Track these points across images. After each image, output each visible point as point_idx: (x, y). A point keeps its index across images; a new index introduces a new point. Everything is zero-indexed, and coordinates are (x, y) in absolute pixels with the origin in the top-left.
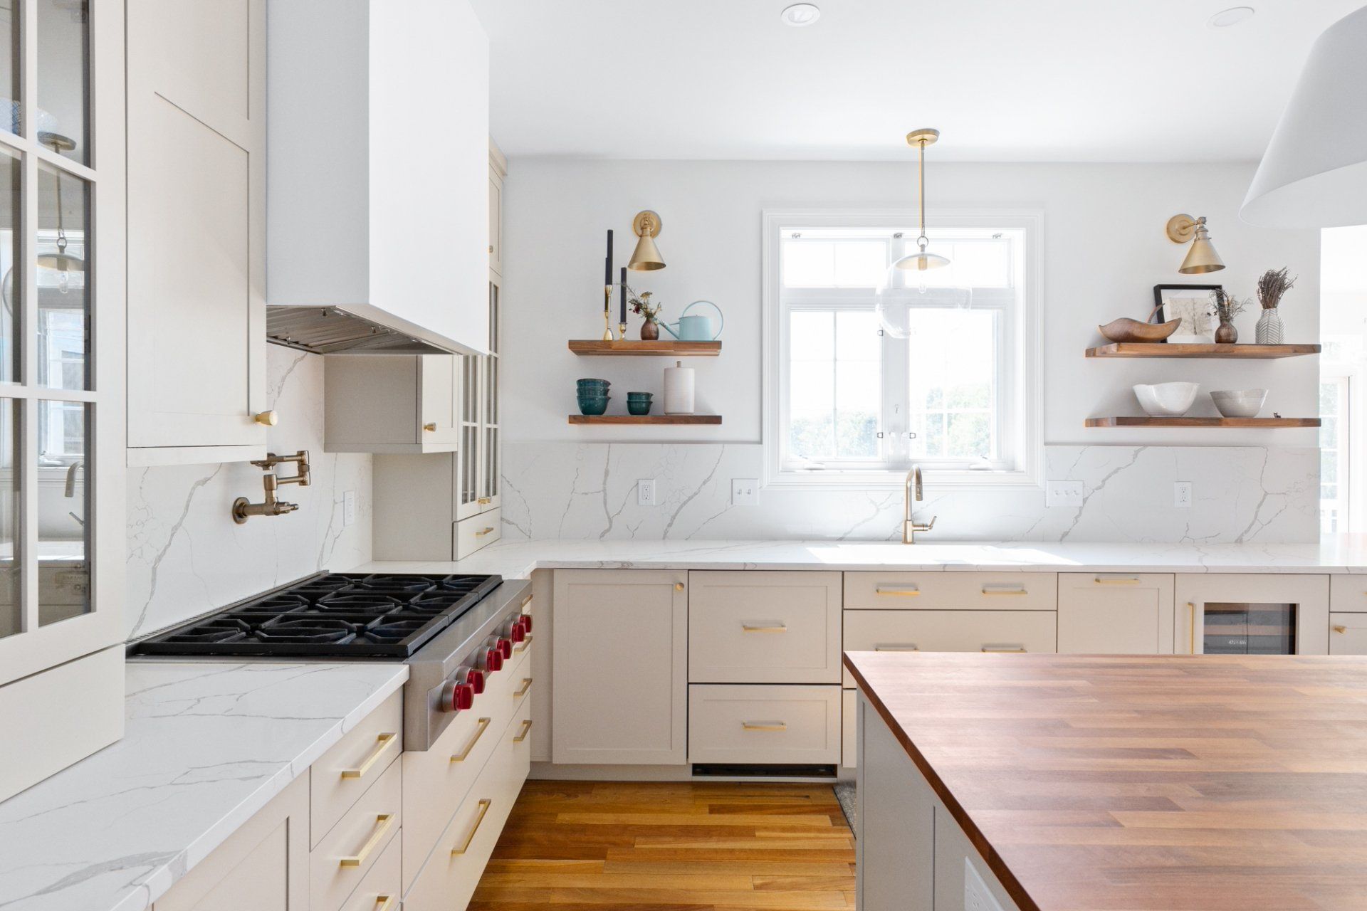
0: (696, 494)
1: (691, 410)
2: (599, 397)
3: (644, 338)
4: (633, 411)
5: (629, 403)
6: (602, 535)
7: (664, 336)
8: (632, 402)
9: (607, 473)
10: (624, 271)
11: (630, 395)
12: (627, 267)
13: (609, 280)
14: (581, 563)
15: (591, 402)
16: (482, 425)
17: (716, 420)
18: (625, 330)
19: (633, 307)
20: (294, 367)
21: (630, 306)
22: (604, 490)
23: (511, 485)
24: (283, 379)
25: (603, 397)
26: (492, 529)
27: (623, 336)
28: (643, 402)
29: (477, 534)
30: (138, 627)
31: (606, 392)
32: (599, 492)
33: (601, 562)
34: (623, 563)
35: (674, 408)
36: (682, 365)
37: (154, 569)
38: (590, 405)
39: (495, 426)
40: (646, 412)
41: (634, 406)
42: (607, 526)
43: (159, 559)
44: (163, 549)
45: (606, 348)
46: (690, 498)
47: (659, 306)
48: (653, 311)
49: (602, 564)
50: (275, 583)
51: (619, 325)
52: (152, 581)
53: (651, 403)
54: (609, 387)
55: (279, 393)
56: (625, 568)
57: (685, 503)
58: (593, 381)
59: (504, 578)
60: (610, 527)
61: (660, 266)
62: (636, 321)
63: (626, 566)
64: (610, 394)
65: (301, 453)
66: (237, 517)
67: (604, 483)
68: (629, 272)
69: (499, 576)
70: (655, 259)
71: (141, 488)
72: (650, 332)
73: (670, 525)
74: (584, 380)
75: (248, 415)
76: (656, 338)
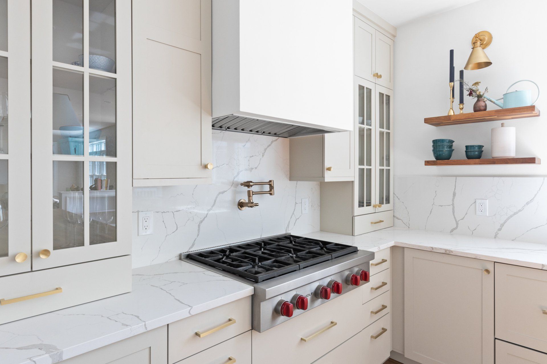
0: (520, 211)
1: (512, 154)
2: (446, 149)
3: (475, 110)
4: (469, 157)
5: (466, 152)
6: (452, 231)
7: (491, 107)
8: (469, 152)
9: (454, 194)
10: (462, 73)
11: (467, 147)
12: (463, 69)
13: (452, 79)
14: (419, 246)
15: (441, 153)
16: (375, 167)
17: (531, 160)
18: (463, 108)
19: (468, 93)
20: (271, 144)
21: (466, 93)
22: (453, 204)
23: (399, 199)
24: (265, 150)
25: (449, 149)
26: (383, 221)
27: (462, 112)
28: (476, 151)
29: (372, 223)
30: (191, 247)
31: (451, 147)
32: (450, 205)
33: (432, 248)
34: (446, 250)
35: (498, 154)
36: (505, 125)
37: (199, 226)
38: (440, 155)
39: (388, 168)
40: (479, 157)
41: (469, 154)
42: (455, 226)
43: (201, 222)
44: (203, 218)
45: (448, 121)
46: (515, 214)
47: (486, 89)
48: (482, 94)
49: (433, 249)
50: (261, 236)
51: (459, 105)
52: (198, 230)
53: (483, 151)
54: (454, 144)
55: (263, 156)
56: (447, 253)
57: (511, 216)
58: (442, 141)
59: (359, 249)
60: (457, 227)
61: (488, 64)
62: (470, 102)
63: (448, 252)
64: (453, 148)
65: (270, 181)
66: (239, 207)
67: (453, 200)
68: (465, 72)
69: (356, 248)
70: (485, 60)
71: (193, 194)
72: (480, 107)
73: (500, 230)
74: (436, 140)
75: (201, 165)
76: (485, 110)
